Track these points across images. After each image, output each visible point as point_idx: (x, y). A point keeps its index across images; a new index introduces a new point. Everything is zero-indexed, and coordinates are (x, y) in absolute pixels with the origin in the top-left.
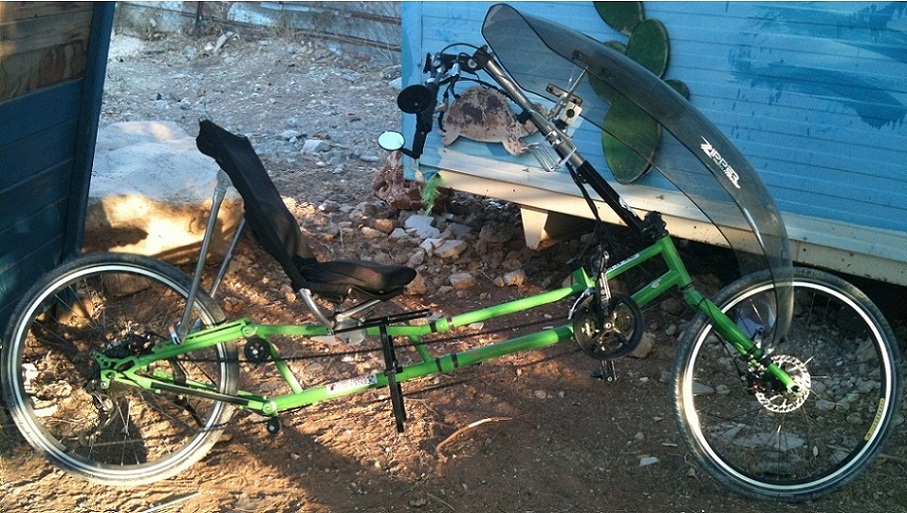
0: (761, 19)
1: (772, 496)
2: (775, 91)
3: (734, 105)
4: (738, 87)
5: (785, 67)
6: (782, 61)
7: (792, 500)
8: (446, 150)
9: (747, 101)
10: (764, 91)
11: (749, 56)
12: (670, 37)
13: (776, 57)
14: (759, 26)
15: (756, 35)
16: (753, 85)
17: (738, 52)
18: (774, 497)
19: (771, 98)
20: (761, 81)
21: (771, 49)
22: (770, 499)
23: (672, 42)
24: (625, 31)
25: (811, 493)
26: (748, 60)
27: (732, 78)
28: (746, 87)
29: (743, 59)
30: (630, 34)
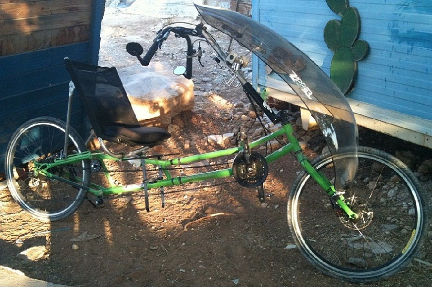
0: (402, 5)
1: (340, 276)
2: (410, 46)
3: (391, 54)
4: (392, 44)
5: (415, 32)
6: (413, 29)
7: (352, 281)
8: (268, 77)
9: (397, 52)
10: (405, 46)
11: (397, 27)
12: (361, 17)
13: (410, 27)
14: (402, 9)
15: (400, 15)
16: (400, 43)
17: (392, 24)
18: (341, 277)
19: (408, 51)
20: (404, 41)
21: (408, 22)
22: (338, 278)
23: (362, 19)
24: (340, 14)
25: (364, 279)
26: (397, 29)
27: (390, 39)
28: (396, 44)
29: (395, 28)
30: (342, 15)
